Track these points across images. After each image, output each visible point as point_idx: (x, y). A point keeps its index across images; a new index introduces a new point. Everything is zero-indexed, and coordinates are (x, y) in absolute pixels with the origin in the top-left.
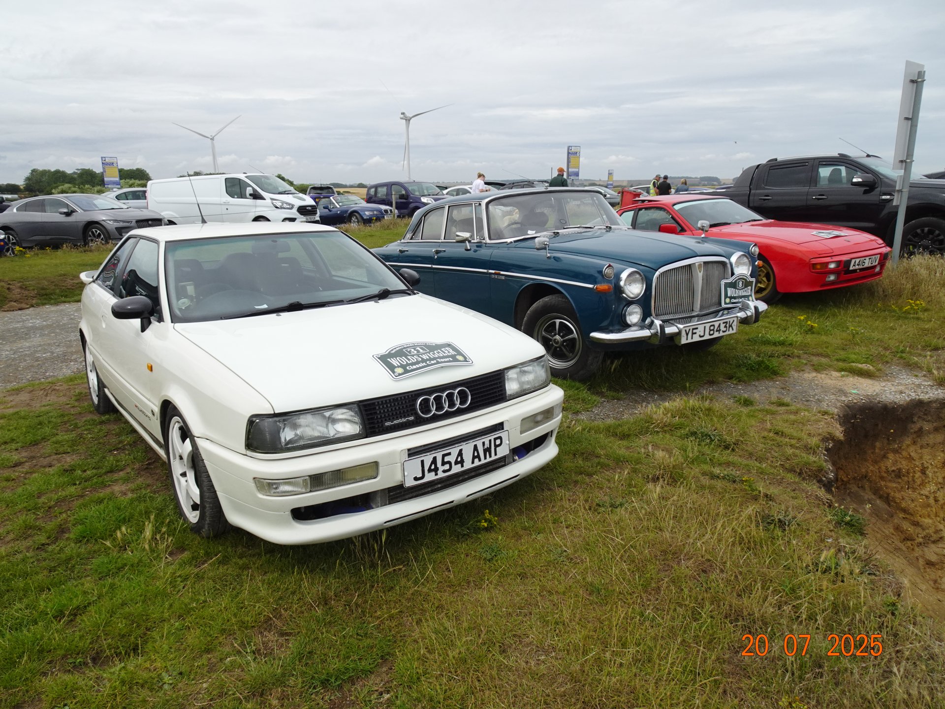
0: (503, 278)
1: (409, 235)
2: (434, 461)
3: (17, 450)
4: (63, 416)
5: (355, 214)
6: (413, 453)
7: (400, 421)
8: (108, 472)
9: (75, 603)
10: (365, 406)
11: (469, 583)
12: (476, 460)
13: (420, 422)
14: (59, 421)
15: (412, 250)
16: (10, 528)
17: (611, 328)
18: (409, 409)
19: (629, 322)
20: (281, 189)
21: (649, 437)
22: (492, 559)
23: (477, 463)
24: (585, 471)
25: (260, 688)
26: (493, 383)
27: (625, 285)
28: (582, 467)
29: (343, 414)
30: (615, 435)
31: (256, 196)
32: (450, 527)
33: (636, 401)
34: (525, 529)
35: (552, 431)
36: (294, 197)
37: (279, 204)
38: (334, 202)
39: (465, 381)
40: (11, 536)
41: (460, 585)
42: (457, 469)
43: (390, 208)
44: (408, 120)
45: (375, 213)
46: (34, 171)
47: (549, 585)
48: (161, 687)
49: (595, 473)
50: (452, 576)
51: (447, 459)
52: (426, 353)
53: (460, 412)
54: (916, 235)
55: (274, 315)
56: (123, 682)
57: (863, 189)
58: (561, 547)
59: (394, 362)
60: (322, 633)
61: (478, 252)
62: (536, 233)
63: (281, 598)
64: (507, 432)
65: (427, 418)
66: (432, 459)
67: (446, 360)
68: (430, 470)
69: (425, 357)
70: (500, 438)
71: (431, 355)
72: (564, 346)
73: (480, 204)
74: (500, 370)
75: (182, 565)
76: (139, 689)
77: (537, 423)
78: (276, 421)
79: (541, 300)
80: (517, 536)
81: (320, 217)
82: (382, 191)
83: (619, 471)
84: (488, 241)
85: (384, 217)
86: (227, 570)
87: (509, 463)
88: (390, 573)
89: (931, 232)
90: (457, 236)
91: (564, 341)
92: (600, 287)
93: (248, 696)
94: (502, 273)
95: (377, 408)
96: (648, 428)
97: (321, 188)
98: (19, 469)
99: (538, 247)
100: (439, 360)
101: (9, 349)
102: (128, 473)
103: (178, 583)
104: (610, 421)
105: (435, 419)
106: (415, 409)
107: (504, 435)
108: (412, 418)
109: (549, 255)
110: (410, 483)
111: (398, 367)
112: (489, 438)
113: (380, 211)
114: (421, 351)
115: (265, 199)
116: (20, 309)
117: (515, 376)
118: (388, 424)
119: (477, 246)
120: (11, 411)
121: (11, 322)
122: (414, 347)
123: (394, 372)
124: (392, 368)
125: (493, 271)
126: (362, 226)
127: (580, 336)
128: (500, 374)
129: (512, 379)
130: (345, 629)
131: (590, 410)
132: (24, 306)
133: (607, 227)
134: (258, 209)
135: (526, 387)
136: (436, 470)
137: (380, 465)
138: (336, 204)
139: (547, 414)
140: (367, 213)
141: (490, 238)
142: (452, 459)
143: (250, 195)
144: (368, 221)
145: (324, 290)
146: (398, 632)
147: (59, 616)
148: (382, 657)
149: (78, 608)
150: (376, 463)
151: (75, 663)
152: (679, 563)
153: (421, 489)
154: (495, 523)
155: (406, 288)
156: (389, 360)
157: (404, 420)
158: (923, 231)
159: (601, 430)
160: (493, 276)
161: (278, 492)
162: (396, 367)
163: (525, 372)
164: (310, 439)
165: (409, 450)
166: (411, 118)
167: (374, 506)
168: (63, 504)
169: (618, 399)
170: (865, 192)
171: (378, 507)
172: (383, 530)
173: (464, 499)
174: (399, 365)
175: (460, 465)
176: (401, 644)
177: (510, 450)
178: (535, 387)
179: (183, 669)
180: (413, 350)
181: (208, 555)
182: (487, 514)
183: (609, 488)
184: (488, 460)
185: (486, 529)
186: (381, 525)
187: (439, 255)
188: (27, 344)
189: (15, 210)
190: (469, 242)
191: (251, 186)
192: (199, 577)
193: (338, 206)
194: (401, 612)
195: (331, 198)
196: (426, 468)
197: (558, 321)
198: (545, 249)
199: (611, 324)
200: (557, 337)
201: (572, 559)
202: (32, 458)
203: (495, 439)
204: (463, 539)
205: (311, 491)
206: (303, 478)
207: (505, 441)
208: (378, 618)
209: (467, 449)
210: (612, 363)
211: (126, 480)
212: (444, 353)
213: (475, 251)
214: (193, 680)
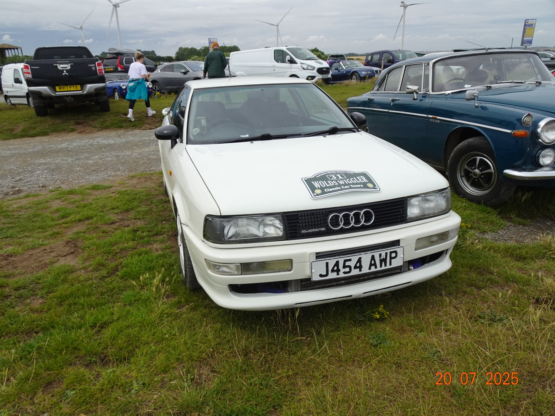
0: (438, 121)
1: (376, 88)
2: (337, 264)
3: (117, 213)
4: (148, 195)
5: (355, 73)
6: (320, 256)
7: (313, 230)
8: (155, 235)
9: (106, 318)
10: (287, 216)
11: (354, 361)
12: (373, 267)
13: (329, 232)
14: (145, 198)
15: (377, 98)
16: (92, 263)
17: (524, 167)
18: (322, 222)
19: (541, 163)
20: (308, 57)
21: (545, 262)
22: (377, 345)
23: (373, 269)
24: (475, 284)
25: (185, 409)
26: (396, 207)
27: (542, 131)
28: (474, 280)
29: (270, 221)
30: (512, 255)
31: (292, 61)
32: (351, 312)
33: (540, 229)
34: (410, 325)
35: (447, 250)
36: (316, 62)
37: (305, 67)
38: (342, 65)
39: (372, 204)
40: (91, 268)
41: (346, 361)
42: (355, 272)
43: (380, 69)
44: (405, 7)
45: (369, 72)
46: (180, 48)
47: (418, 379)
48: (130, 391)
49: (484, 287)
50: (342, 353)
51: (347, 264)
52: (343, 179)
53: (364, 228)
55: (249, 143)
56: (109, 382)
58: (436, 347)
59: (316, 184)
60: (237, 378)
61: (423, 101)
62: (471, 87)
63: (220, 344)
64: (402, 248)
65: (336, 230)
66: (335, 263)
67: (358, 186)
68: (333, 271)
69: (341, 182)
70: (396, 252)
71: (347, 182)
72: (482, 178)
73: (428, 64)
74: (404, 197)
75: (172, 306)
76: (117, 389)
77: (433, 243)
78: (221, 221)
79: (466, 141)
80: (402, 330)
81: (332, 75)
82: (376, 57)
83: (507, 288)
84: (431, 92)
85: (375, 76)
86: (194, 315)
87: (405, 271)
88: (297, 340)
90: (408, 88)
91: (482, 174)
92: (518, 133)
93: (177, 413)
94: (438, 117)
95: (300, 218)
96: (545, 254)
97: (337, 56)
98: (112, 226)
99: (467, 98)
100: (352, 186)
101: (137, 152)
102: (164, 237)
103: (164, 318)
104: (512, 243)
105: (342, 231)
106: (327, 223)
107: (399, 250)
108: (323, 229)
109: (476, 105)
110: (316, 278)
111: (319, 188)
112: (386, 251)
113: (372, 71)
114: (340, 177)
115: (296, 63)
116: (150, 129)
117: (417, 203)
118: (303, 231)
119: (423, 97)
120: (125, 189)
121: (144, 136)
122: (336, 174)
123: (313, 192)
124: (313, 189)
125: (431, 116)
126: (359, 82)
127: (496, 171)
128: (403, 201)
129: (413, 205)
130: (254, 378)
131: (496, 231)
132: (152, 127)
133: (537, 82)
134: (292, 70)
135: (427, 213)
136: (338, 271)
137: (294, 262)
138: (343, 67)
139: (443, 236)
140: (363, 73)
141: (433, 91)
142: (352, 264)
143: (288, 61)
144: (363, 79)
145: (303, 125)
146: (291, 390)
147: (93, 327)
148: (274, 407)
149: (105, 323)
150: (291, 261)
151: (91, 360)
152: (544, 388)
153: (326, 283)
154: (386, 316)
155: (353, 127)
156: (313, 182)
157: (317, 230)
159: (501, 250)
160: (431, 120)
161: (219, 272)
162: (316, 189)
163: (427, 200)
164: (245, 237)
165: (317, 253)
166: (408, 6)
167: (289, 290)
168: (124, 252)
169: (524, 225)
171: (292, 292)
172: (297, 308)
173: (362, 295)
174: (319, 187)
175: (358, 269)
176: (290, 399)
177: (404, 262)
178: (434, 213)
179: (147, 381)
180: (334, 176)
181: (187, 302)
182: (381, 308)
183: (494, 303)
184: (384, 268)
185: (378, 320)
186: (293, 305)
187: (395, 102)
188: (147, 150)
189: (159, 71)
190: (417, 93)
191: (289, 55)
192: (177, 317)
193: (345, 68)
194: (297, 374)
195: (341, 62)
196: (330, 268)
197: (478, 158)
198: (474, 99)
199: (525, 163)
200: (477, 171)
201: (443, 360)
202: (123, 220)
203: (391, 253)
204: (359, 324)
205: (241, 274)
206: (236, 264)
207: (400, 255)
208: (279, 374)
209: (366, 258)
210: (523, 195)
211: (162, 242)
212: (358, 180)
213: (421, 100)
214: (149, 391)
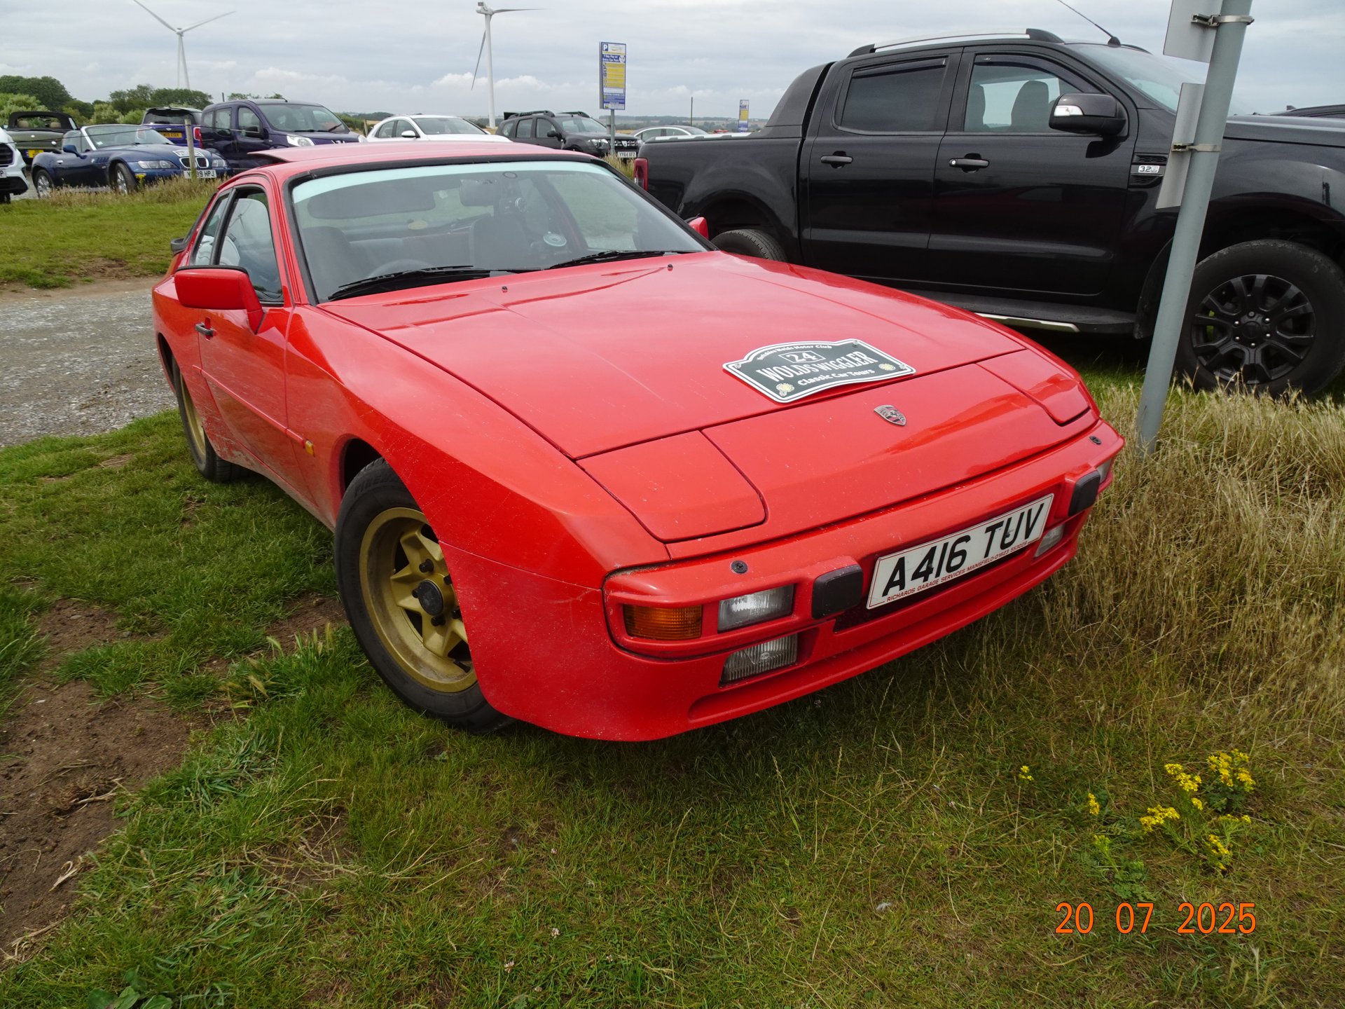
38: (87, 137)
44: (489, 15)
54: (1229, 294)
57: (1085, 141)
89: (1274, 288)
138: (90, 143)
158: (1250, 283)
166: (494, 13)
170: (1094, 151)
193: (94, 148)
